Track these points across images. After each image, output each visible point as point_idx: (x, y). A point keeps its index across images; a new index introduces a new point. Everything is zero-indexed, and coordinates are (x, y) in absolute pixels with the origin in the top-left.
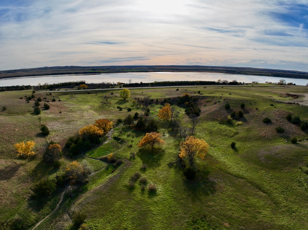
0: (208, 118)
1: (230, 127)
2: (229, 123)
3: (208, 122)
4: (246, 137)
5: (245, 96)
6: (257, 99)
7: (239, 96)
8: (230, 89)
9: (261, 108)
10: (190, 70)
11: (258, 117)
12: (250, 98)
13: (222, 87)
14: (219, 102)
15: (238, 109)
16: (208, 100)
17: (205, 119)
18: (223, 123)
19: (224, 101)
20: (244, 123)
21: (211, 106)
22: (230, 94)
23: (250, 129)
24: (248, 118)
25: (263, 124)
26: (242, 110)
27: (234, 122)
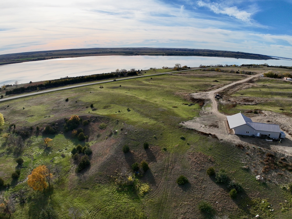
0: (101, 176)
3: (101, 186)
5: (147, 116)
6: (162, 125)
7: (139, 114)
8: (129, 88)
9: (170, 147)
10: (90, 53)
11: (169, 171)
12: (153, 122)
13: (120, 86)
14: (116, 133)
15: (141, 151)
16: (102, 124)
17: (97, 180)
18: (123, 190)
19: (121, 134)
20: (152, 186)
21: (105, 140)
22: (129, 110)
23: (162, 205)
24: (155, 173)
25: (178, 187)
26: (146, 153)
27: (137, 185)
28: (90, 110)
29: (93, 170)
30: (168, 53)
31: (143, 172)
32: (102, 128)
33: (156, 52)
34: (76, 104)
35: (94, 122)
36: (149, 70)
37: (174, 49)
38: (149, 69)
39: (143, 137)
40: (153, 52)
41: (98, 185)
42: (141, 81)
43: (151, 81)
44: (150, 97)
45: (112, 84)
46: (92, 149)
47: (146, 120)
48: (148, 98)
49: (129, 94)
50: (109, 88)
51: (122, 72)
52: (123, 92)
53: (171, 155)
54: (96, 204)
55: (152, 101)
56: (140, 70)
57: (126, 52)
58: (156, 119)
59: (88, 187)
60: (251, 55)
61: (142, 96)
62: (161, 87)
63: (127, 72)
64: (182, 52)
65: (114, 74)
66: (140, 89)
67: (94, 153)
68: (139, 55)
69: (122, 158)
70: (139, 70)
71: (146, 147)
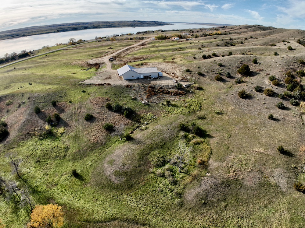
0: (22, 135)
1: (54, 140)
2: (50, 135)
3: (25, 142)
4: (80, 150)
5: (49, 84)
6: (64, 86)
7: (42, 84)
8: (25, 68)
9: (74, 100)
11: (77, 115)
12: (55, 87)
13: (15, 68)
14: (24, 103)
15: (51, 108)
16: (8, 101)
17: (19, 139)
18: (44, 138)
19: (29, 102)
20: (66, 128)
21: (16, 112)
22: (30, 84)
23: (77, 136)
24: (66, 119)
25: (87, 122)
26: (56, 108)
27: (55, 131)
29: (13, 134)
30: (60, 29)
31: (57, 121)
32: (9, 104)
33: (46, 30)
36: (41, 49)
37: (66, 24)
38: (42, 48)
39: (49, 98)
40: (43, 30)
41: (22, 142)
42: (35, 61)
43: (46, 58)
44: (48, 71)
45: (5, 68)
46: (6, 122)
47: (48, 87)
48: (46, 72)
49: (26, 72)
50: (3, 73)
51: (12, 57)
52: (20, 73)
53: (76, 105)
54: (25, 154)
55: (52, 73)
56: (32, 51)
57: (11, 35)
58: (58, 84)
59: (13, 147)
60: (147, 23)
61: (40, 72)
62: (57, 61)
63: (17, 55)
64: (75, 26)
65: (4, 60)
66: (36, 67)
67: (9, 124)
68: (26, 36)
69: (36, 118)
70: (30, 51)
71: (54, 104)
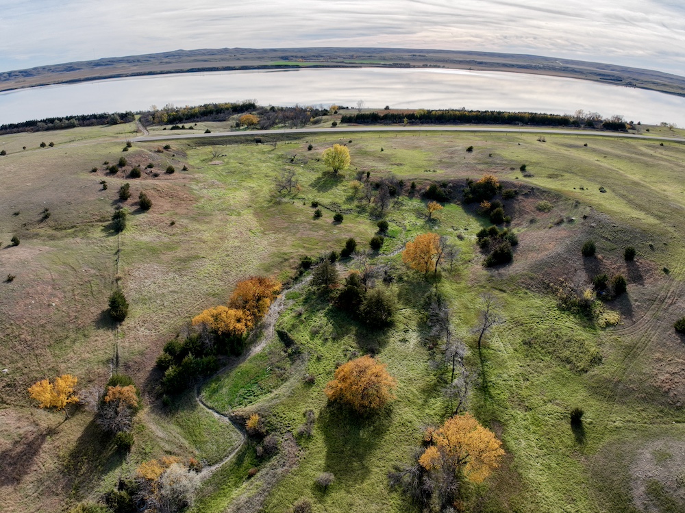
0: (532, 279)
1: (585, 327)
2: (584, 312)
3: (530, 294)
4: (620, 381)
5: (640, 207)
6: (671, 230)
7: (625, 202)
8: (605, 154)
9: (677, 270)
10: (512, 66)
11: (664, 306)
12: (651, 220)
13: (586, 145)
14: (571, 221)
15: (617, 260)
16: (542, 203)
17: (523, 283)
18: (568, 309)
19: (582, 224)
20: (624, 318)
21: (547, 229)
22: (602, 191)
23: (635, 350)
24: (636, 301)
25: (674, 335)
26: (627, 266)
27: (598, 310)
28: (520, 175)
29: (519, 266)
31: (613, 293)
32: (541, 209)
34: (490, 160)
35: (526, 195)
36: (657, 126)
38: (659, 125)
39: (626, 238)
40: (675, 85)
41: (524, 290)
42: (634, 146)
43: (660, 151)
44: (652, 180)
45: (566, 138)
46: (519, 239)
47: (636, 214)
48: (647, 180)
49: (605, 163)
50: (559, 145)
51: (589, 119)
52: (592, 158)
53: (675, 283)
54: (516, 315)
55: (657, 187)
56: (636, 122)
57: (604, 75)
58: (660, 218)
59: (504, 289)
61: (634, 174)
62: (681, 166)
63: (601, 122)
65: (571, 120)
66: (631, 160)
67: (521, 244)
68: (635, 86)
69: (578, 262)
70: (632, 122)
71: (630, 256)
